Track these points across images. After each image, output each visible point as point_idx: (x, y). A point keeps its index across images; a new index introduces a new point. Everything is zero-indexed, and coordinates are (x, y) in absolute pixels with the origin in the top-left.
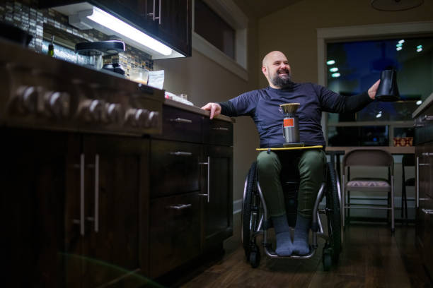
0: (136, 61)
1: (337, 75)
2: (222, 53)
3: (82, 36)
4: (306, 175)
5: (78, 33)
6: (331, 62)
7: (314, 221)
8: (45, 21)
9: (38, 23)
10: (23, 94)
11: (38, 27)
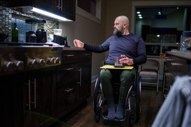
0: (52, 23)
1: (141, 18)
2: (90, 14)
3: (28, 16)
4: (123, 82)
5: (27, 15)
6: (139, 13)
7: (126, 104)
8: (13, 12)
9: (10, 13)
10: (6, 65)
11: (10, 15)
